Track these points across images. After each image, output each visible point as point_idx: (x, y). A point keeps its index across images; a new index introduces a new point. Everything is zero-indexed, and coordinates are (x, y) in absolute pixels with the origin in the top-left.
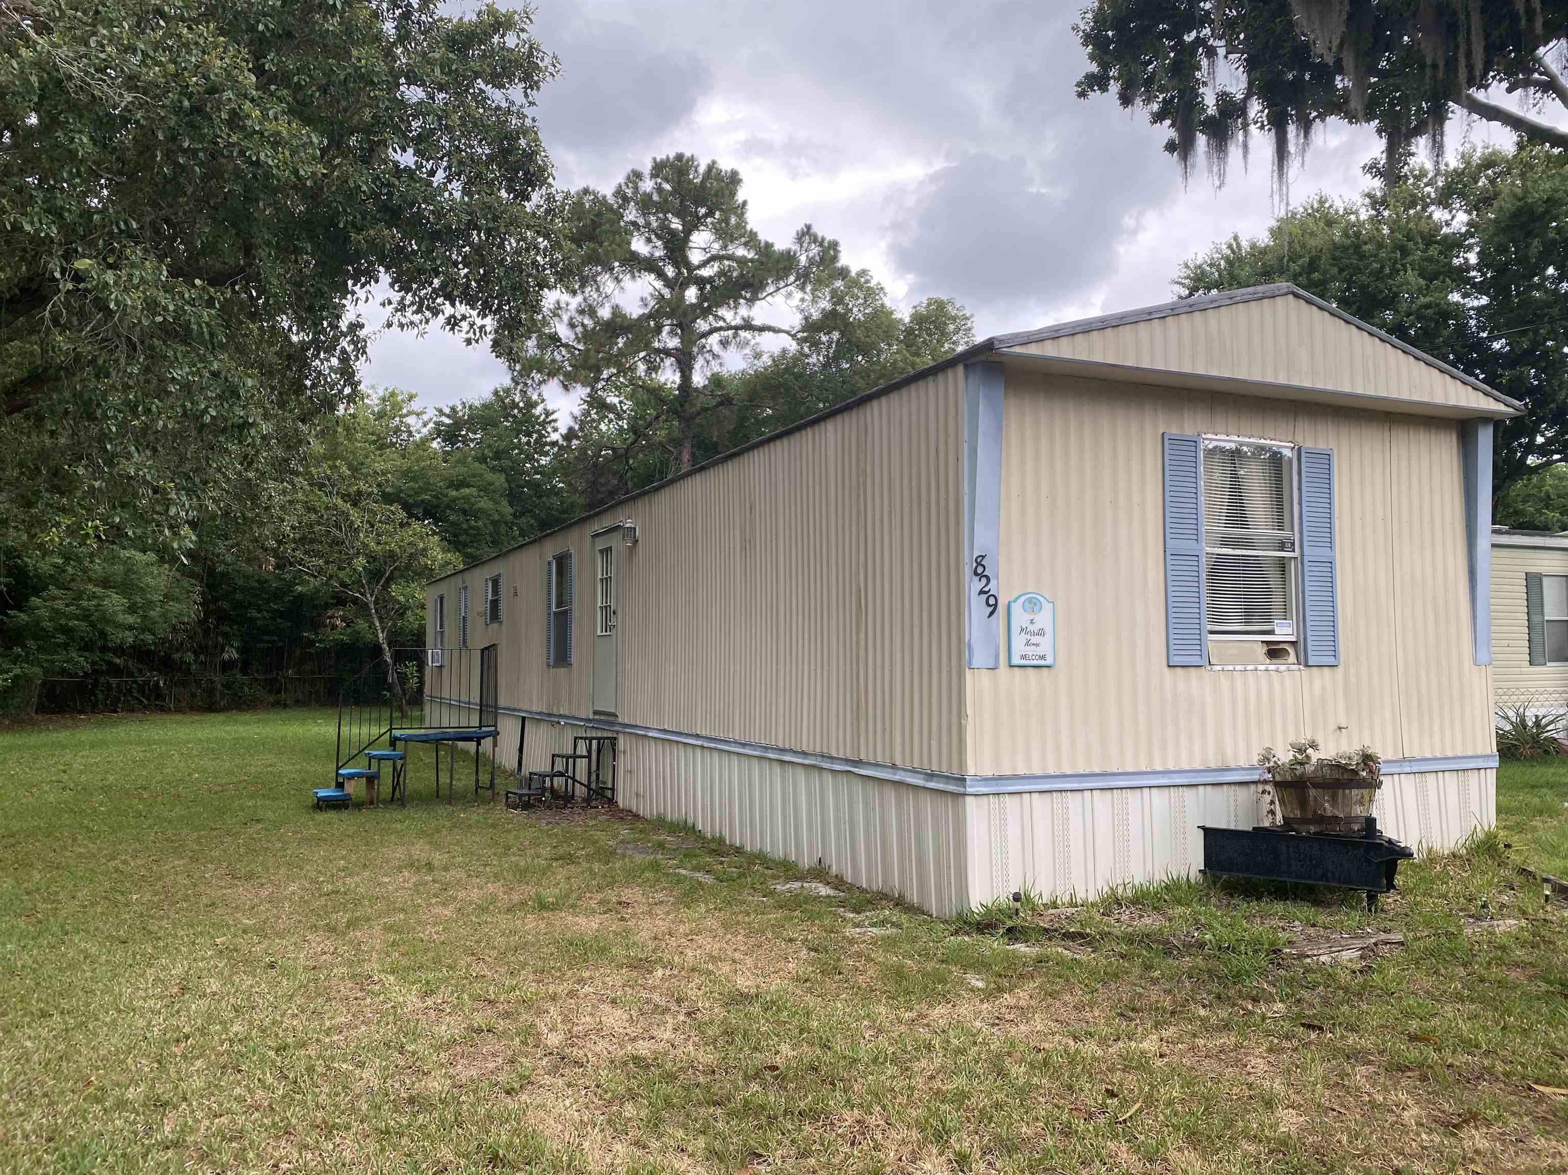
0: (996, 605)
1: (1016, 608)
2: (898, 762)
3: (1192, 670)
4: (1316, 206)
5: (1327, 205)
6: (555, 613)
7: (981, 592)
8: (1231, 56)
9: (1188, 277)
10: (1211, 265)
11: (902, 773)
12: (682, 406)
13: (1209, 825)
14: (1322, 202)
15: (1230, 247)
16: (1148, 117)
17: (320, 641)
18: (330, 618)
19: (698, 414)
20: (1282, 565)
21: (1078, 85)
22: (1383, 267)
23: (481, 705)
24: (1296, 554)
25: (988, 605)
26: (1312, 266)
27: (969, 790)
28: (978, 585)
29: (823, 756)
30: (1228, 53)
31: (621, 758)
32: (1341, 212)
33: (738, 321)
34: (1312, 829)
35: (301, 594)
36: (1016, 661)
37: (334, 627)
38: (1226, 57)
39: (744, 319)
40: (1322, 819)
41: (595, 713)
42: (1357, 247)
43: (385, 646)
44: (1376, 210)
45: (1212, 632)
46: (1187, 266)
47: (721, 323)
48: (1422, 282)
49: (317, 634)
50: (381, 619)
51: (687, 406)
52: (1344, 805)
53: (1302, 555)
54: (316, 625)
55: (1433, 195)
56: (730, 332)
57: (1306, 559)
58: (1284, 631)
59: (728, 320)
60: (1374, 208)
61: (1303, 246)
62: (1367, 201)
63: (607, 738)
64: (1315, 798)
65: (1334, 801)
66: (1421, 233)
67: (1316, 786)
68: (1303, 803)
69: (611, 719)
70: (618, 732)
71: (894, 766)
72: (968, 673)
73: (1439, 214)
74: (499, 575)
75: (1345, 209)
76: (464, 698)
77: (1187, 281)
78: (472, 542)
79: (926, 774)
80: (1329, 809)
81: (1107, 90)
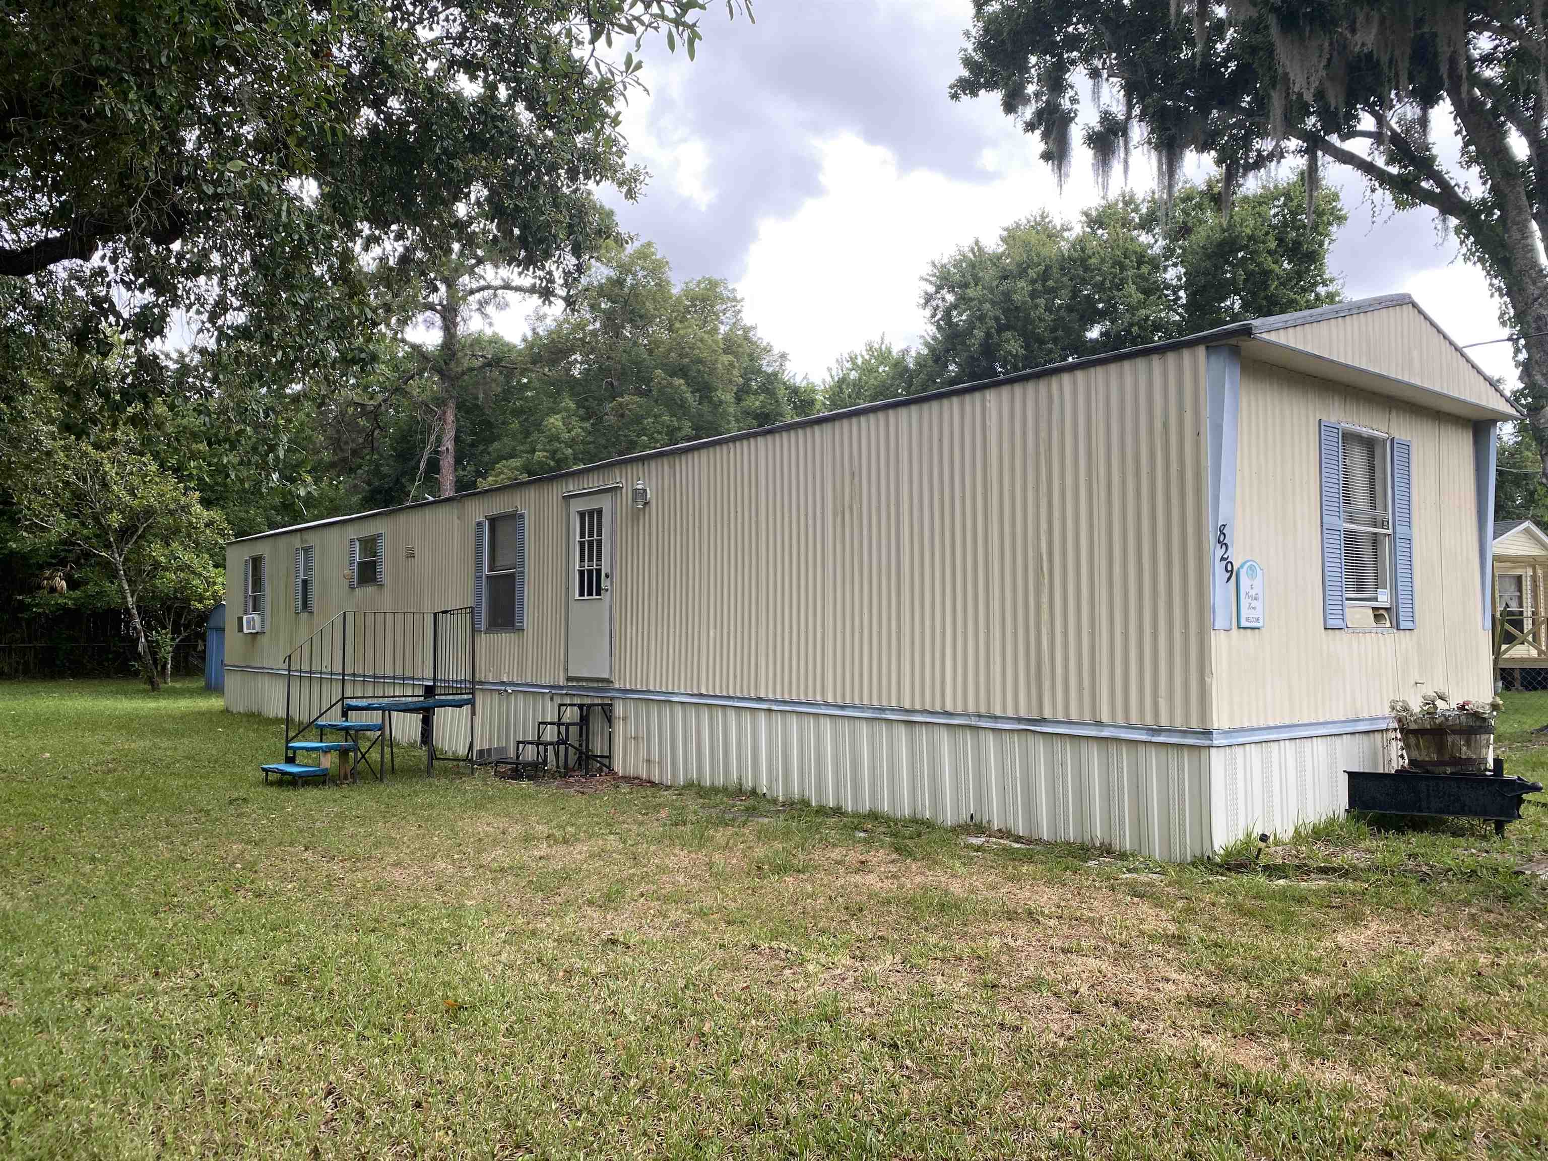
0: (1232, 571)
1: (1243, 572)
2: (1105, 719)
3: (1337, 632)
4: (1038, 219)
5: (1047, 220)
6: (488, 577)
7: (1222, 559)
8: (1112, 79)
9: (934, 275)
10: (955, 266)
11: (1112, 729)
12: (446, 363)
13: (1355, 769)
14: (1043, 217)
15: (972, 250)
16: (1020, 126)
17: (37, 605)
18: (48, 579)
19: (463, 373)
20: (1375, 540)
21: (951, 87)
22: (1104, 280)
23: (344, 675)
24: (1390, 531)
25: (1227, 571)
26: (1045, 276)
27: (1216, 743)
28: (1220, 552)
29: (979, 716)
30: (1109, 76)
31: (619, 727)
32: (1058, 228)
33: (499, 283)
34: (1449, 770)
35: (12, 552)
36: (1244, 623)
37: (53, 590)
38: (1107, 80)
39: (503, 280)
40: (1457, 761)
41: (569, 679)
42: (1083, 261)
43: (135, 611)
44: (1091, 228)
45: (1347, 599)
46: (934, 265)
47: (482, 283)
48: (1142, 297)
49: (34, 598)
50: (129, 582)
51: (453, 365)
52: (1476, 748)
53: (1394, 533)
54: (32, 589)
55: (1137, 220)
56: (491, 292)
57: (1398, 536)
58: (1384, 598)
59: (488, 279)
60: (1089, 226)
61: (1038, 255)
62: (1084, 218)
63: (598, 705)
64: (1453, 742)
65: (1468, 744)
66: (1135, 252)
67: (1454, 732)
68: (1441, 747)
69: (605, 685)
70: (612, 698)
71: (1099, 724)
72: (1213, 633)
73: (1144, 238)
74: (380, 535)
75: (1062, 225)
76: (305, 667)
77: (933, 279)
78: (217, 499)
79: (1149, 729)
80: (1465, 752)
81: (977, 95)
